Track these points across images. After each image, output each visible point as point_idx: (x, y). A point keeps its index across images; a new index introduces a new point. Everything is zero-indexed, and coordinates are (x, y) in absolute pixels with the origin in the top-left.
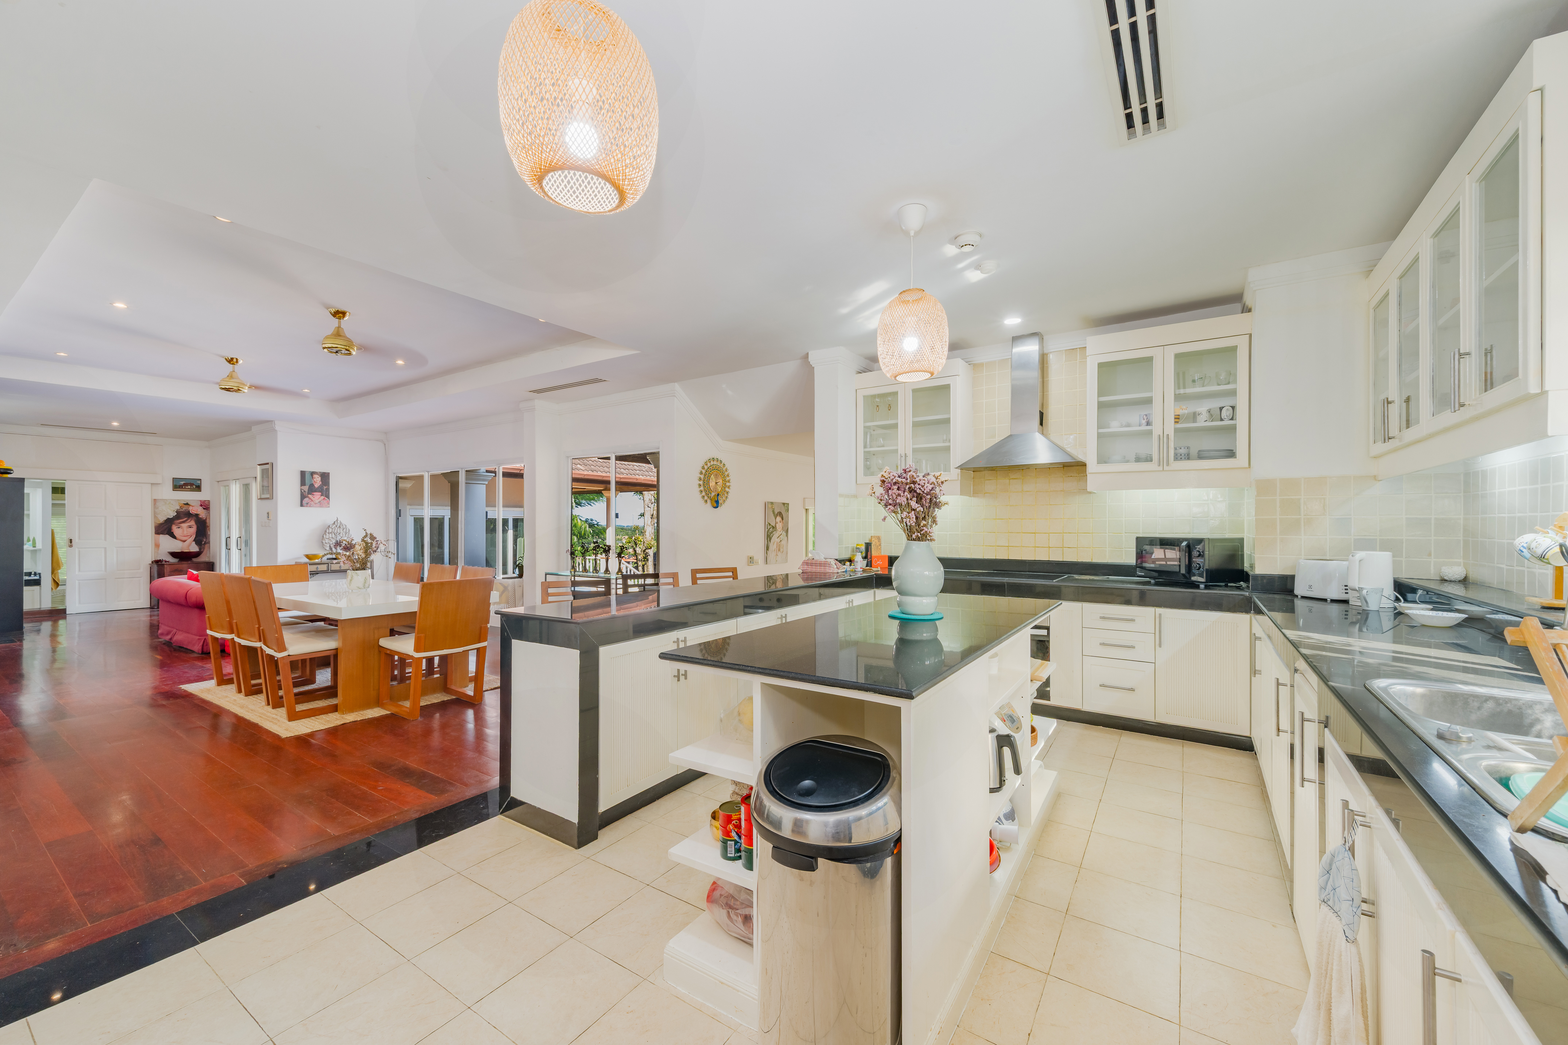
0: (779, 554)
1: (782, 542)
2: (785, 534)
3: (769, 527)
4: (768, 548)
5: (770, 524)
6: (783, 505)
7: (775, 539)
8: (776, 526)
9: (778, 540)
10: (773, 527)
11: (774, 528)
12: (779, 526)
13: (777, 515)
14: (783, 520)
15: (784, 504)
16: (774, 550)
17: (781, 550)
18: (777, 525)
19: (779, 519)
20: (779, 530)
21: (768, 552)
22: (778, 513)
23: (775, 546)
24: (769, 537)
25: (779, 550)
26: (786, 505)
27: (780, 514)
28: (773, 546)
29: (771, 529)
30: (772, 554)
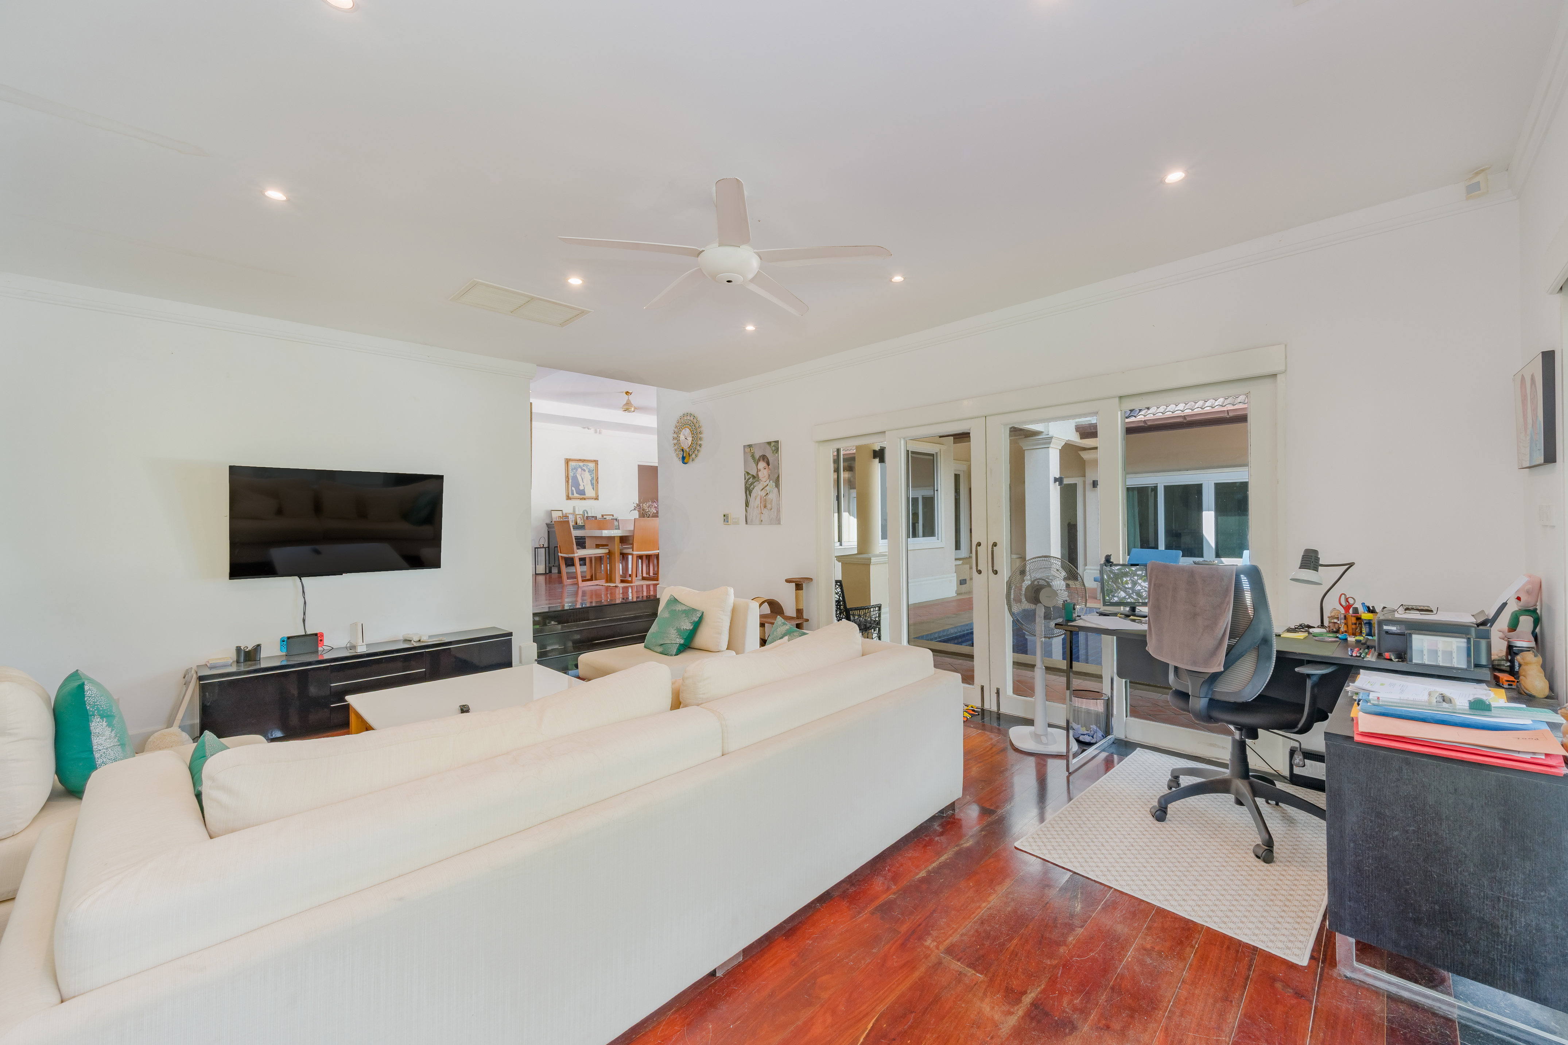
0: (765, 511)
1: (770, 496)
2: (774, 484)
3: (747, 478)
4: (747, 505)
5: (748, 473)
6: (768, 446)
7: (757, 491)
8: (758, 475)
9: (763, 493)
10: (754, 477)
11: (755, 478)
12: (764, 474)
13: (759, 460)
14: (768, 465)
15: (769, 443)
16: (757, 507)
17: (769, 506)
18: (760, 473)
19: (762, 465)
20: (764, 480)
21: (749, 509)
22: (760, 457)
23: (758, 501)
24: (748, 490)
25: (765, 507)
26: (773, 444)
27: (764, 458)
28: (755, 502)
29: (751, 480)
30: (754, 512)
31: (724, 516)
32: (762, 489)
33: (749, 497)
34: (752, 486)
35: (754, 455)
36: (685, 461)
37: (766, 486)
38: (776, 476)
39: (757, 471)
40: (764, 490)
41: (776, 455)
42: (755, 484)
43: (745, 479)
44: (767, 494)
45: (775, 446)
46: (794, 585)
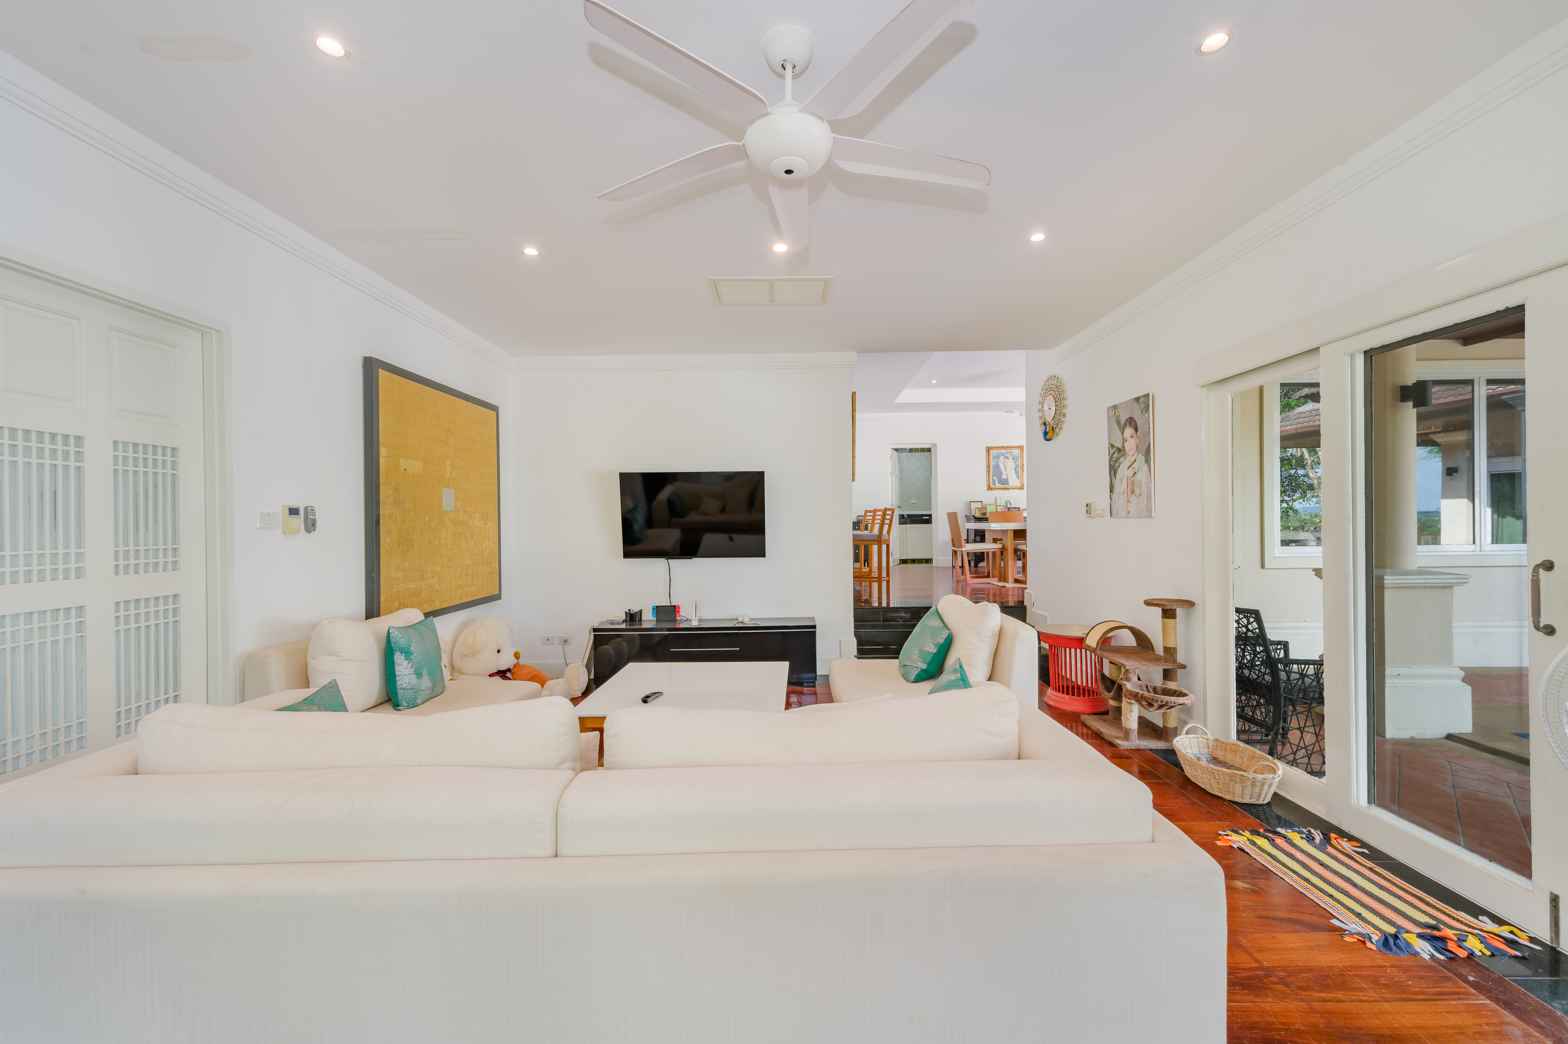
0: (1133, 498)
1: (1138, 476)
2: (1143, 458)
3: (1112, 452)
4: (1112, 490)
5: (1112, 446)
6: (1135, 404)
7: (1123, 471)
8: (1123, 447)
9: (1130, 473)
10: (1119, 450)
11: (1121, 451)
12: (1131, 445)
13: (1125, 425)
14: (1136, 431)
15: (1137, 400)
16: (1124, 493)
17: (1137, 491)
18: (1126, 445)
19: (1129, 431)
20: (1131, 453)
21: (1113, 496)
22: (1127, 420)
24: (1113, 470)
25: (1133, 492)
26: (1142, 400)
27: (1131, 422)
28: (1121, 486)
29: (1116, 455)
30: (1120, 500)
31: (1087, 505)
32: (1129, 467)
33: (1114, 478)
34: (1117, 464)
35: (1120, 419)
36: (1048, 437)
37: (1134, 462)
38: (1146, 446)
39: (1123, 442)
40: (1131, 468)
41: (1146, 415)
42: (1121, 459)
43: (1109, 454)
44: (1135, 473)
45: (1144, 402)
46: (1159, 610)
